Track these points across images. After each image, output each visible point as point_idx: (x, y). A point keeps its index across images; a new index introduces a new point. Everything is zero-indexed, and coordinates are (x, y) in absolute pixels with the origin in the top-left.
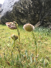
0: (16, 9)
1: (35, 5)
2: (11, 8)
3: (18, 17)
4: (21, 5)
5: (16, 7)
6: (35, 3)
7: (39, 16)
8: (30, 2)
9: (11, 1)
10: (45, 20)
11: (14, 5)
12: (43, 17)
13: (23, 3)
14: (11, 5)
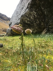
0: (23, 21)
1: (39, 15)
2: (18, 21)
3: (25, 28)
4: (27, 17)
5: (22, 19)
6: (39, 13)
7: (44, 24)
8: (34, 13)
9: (18, 15)
10: (50, 27)
11: (21, 18)
12: (48, 24)
13: (28, 15)
14: (18, 18)
